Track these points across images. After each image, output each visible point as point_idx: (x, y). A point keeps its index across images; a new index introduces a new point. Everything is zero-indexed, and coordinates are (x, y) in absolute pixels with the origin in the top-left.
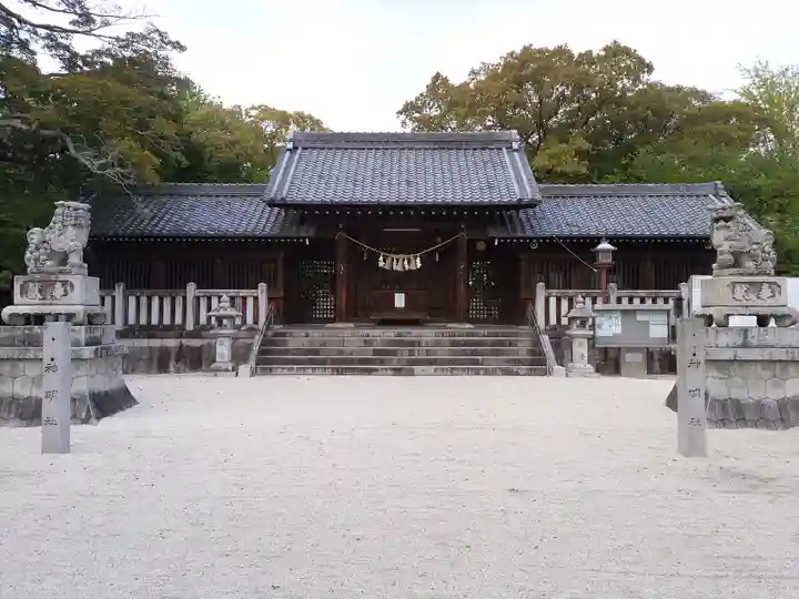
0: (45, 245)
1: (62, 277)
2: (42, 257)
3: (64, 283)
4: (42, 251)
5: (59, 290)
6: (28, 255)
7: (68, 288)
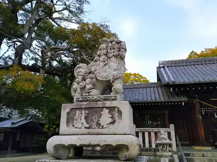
0: (91, 75)
1: (108, 104)
2: (88, 87)
3: (111, 109)
4: (88, 81)
5: (105, 118)
6: (75, 85)
7: (116, 115)
